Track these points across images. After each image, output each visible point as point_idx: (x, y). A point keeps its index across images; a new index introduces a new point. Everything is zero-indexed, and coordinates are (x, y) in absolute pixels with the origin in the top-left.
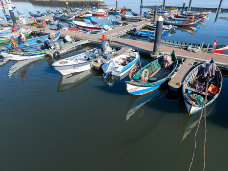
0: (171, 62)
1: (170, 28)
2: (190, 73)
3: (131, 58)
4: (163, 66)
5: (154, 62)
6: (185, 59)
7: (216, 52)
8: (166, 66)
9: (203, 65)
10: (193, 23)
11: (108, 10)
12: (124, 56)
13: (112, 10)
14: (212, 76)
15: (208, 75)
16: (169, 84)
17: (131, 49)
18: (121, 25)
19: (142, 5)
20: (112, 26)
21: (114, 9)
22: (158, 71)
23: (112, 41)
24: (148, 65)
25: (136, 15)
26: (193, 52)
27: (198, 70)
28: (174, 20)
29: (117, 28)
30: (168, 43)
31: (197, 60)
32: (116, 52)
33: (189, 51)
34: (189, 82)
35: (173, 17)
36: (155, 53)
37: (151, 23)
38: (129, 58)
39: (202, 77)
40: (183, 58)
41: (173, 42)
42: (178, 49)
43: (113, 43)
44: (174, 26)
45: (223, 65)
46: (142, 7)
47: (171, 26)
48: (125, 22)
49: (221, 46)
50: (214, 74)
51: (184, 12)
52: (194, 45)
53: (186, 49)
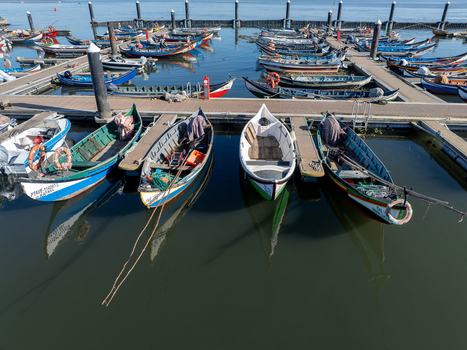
0: (132, 127)
1: (144, 63)
2: (163, 140)
3: (50, 133)
4: (118, 136)
5: (98, 132)
6: (160, 115)
7: (212, 96)
8: (123, 134)
9: (187, 122)
10: (186, 50)
11: (10, 35)
12: (36, 131)
13: (20, 35)
14: (201, 137)
15: (195, 137)
16: (120, 165)
17: (55, 114)
18: (39, 67)
19: (94, 20)
20: (16, 73)
21: (26, 33)
22: (109, 147)
23: (10, 105)
24: (84, 140)
25: (77, 43)
26: (175, 101)
27: (178, 132)
28: (153, 47)
29: (29, 74)
30: (134, 92)
31: (179, 115)
32: (17, 127)
33: (168, 100)
34: (162, 155)
35: (152, 41)
36: (102, 114)
37: (107, 56)
38: (45, 133)
39: (185, 141)
40: (156, 114)
41: (143, 89)
42: (149, 100)
43: (13, 108)
44: (151, 59)
45: (220, 116)
46: (94, 25)
47: (144, 60)
48: (50, 59)
49: (220, 85)
50: (203, 133)
51: (175, 31)
52: (181, 89)
53: (163, 98)
